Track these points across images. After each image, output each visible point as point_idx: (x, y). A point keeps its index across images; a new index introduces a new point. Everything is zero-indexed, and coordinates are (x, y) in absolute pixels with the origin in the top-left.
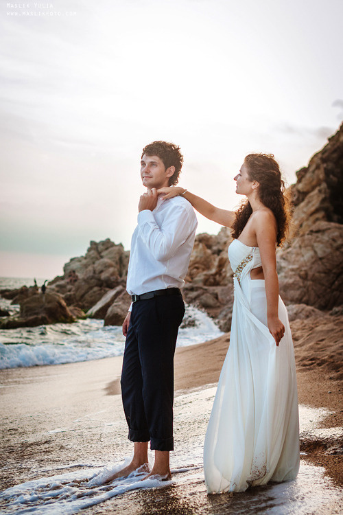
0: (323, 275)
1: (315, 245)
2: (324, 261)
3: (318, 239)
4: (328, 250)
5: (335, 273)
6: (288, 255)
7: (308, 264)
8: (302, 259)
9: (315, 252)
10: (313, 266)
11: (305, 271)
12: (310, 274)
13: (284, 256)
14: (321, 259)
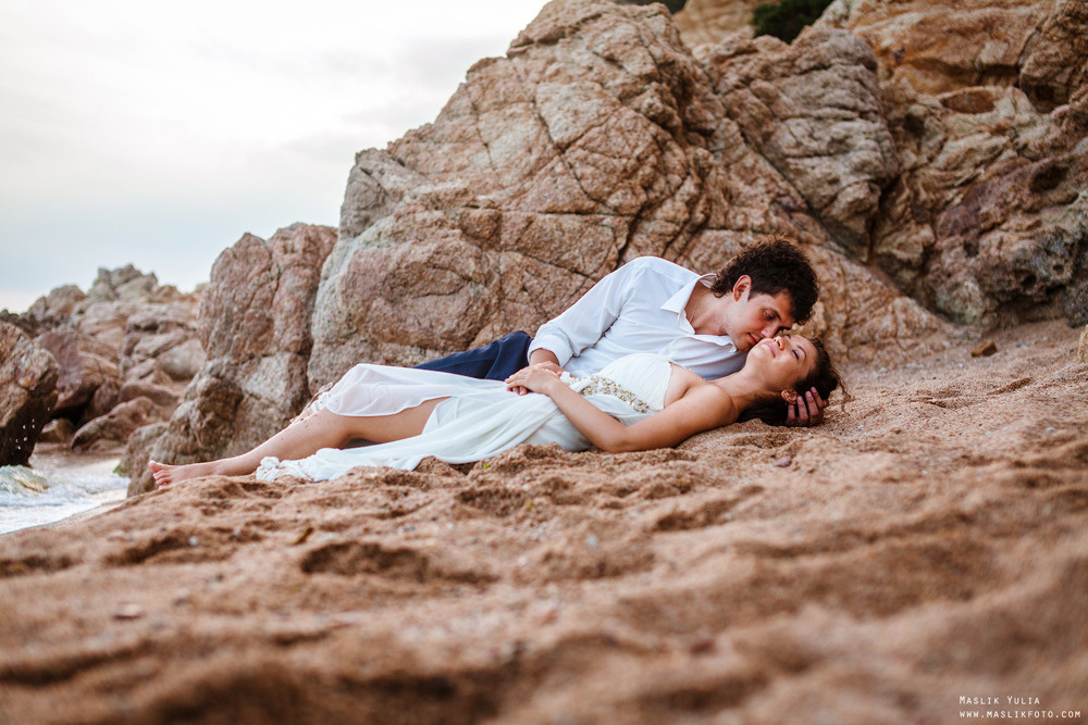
0: (571, 222)
1: (542, 90)
2: (575, 154)
3: (552, 68)
4: (591, 107)
5: (617, 211)
6: (422, 146)
7: (507, 178)
8: (482, 159)
9: (543, 122)
10: (527, 185)
11: (491, 205)
12: (515, 217)
13: (401, 153)
14: (562, 148)
